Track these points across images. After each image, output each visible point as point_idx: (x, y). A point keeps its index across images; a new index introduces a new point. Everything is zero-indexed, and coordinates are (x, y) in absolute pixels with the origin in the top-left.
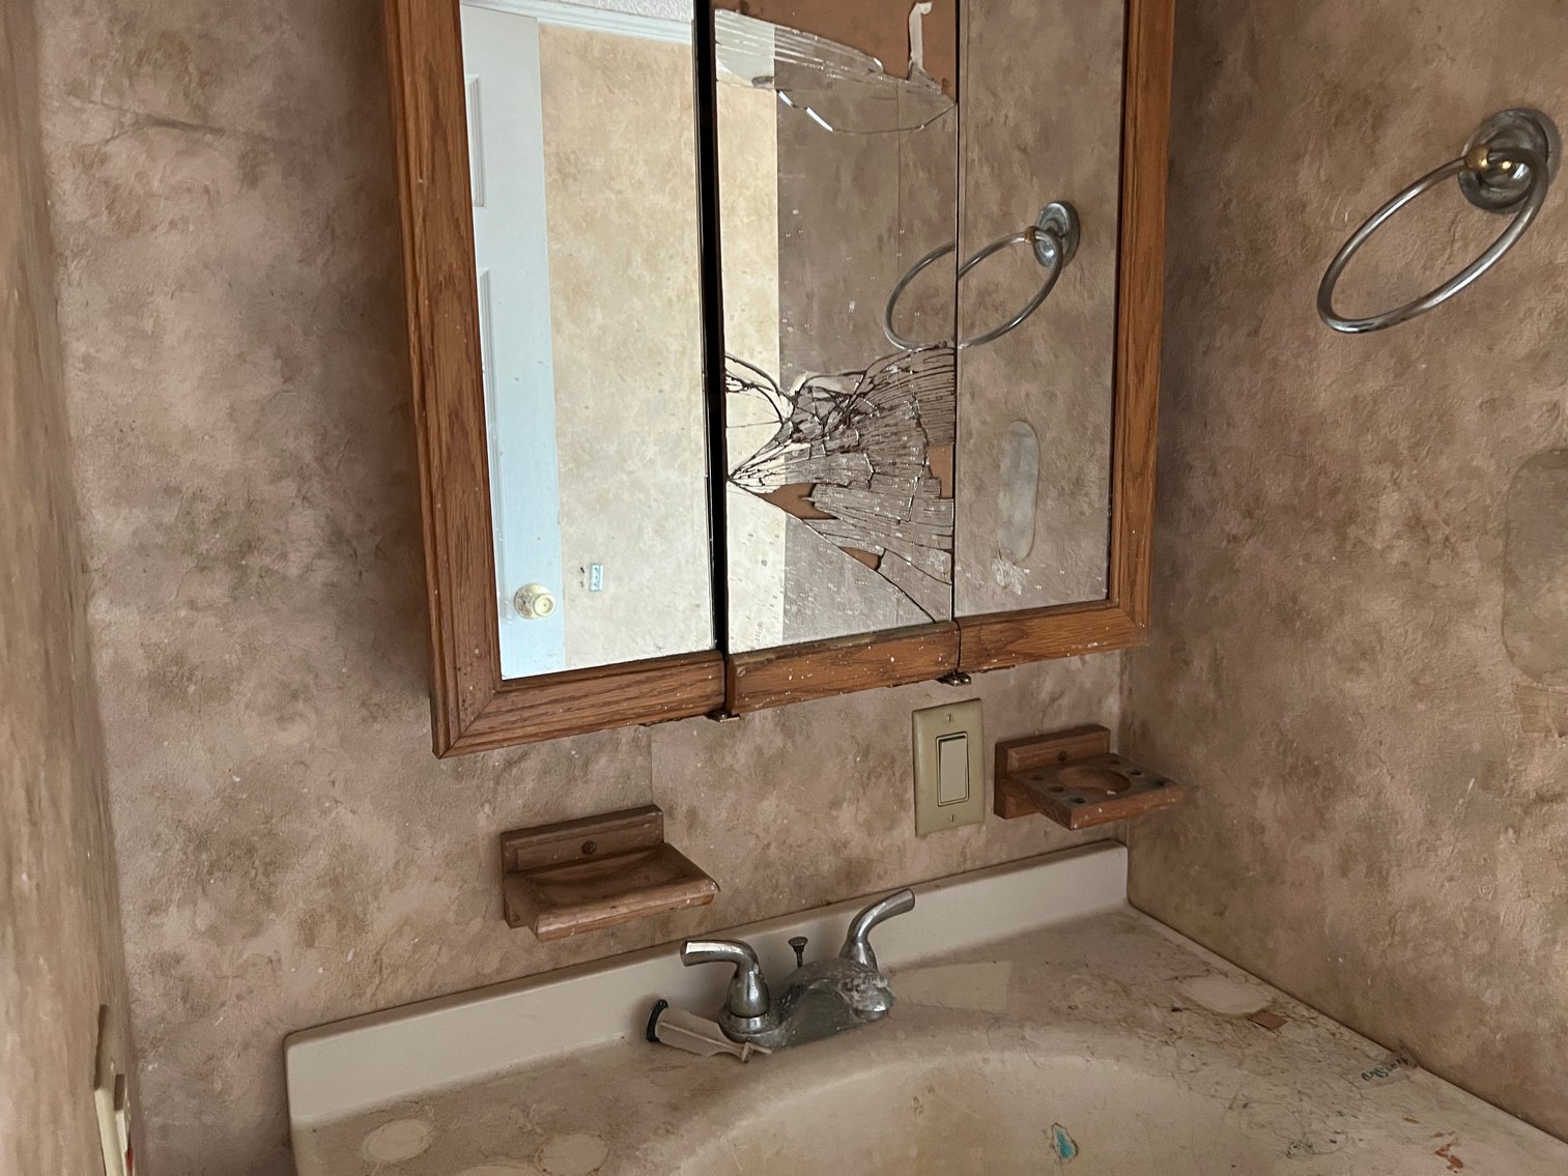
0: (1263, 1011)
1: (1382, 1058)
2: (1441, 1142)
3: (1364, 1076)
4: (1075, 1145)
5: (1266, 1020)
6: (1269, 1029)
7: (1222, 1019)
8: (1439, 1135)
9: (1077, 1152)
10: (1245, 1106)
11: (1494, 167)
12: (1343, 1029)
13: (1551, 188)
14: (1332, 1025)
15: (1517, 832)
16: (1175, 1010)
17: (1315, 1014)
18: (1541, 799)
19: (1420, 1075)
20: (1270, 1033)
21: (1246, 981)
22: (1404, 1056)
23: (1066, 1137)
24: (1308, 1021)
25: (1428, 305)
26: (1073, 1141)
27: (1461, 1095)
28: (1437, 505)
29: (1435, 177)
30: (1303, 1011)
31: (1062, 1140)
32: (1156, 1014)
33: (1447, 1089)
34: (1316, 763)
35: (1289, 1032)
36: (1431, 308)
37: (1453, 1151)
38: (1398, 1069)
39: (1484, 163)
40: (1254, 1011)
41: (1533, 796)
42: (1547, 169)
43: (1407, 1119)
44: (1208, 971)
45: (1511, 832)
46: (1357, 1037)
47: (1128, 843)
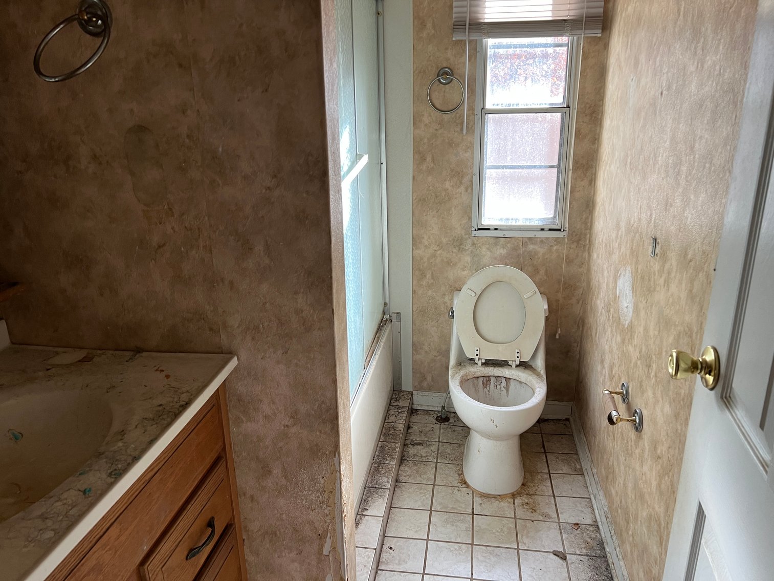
0: (85, 357)
1: (132, 354)
2: (156, 368)
3: (127, 361)
4: (21, 434)
5: (87, 359)
6: (88, 361)
7: (68, 366)
8: (155, 366)
9: (22, 436)
10: (87, 386)
11: (90, 19)
12: (116, 352)
13: (112, 30)
14: (111, 352)
15: (155, 260)
16: (48, 370)
17: (104, 351)
18: (160, 247)
19: (145, 354)
20: (89, 363)
21: (75, 351)
22: (138, 351)
23: (16, 433)
24: (103, 354)
25: (78, 72)
26: (19, 433)
27: (159, 354)
28: (101, 149)
29: (68, 21)
30: (99, 352)
31: (13, 434)
32: (40, 374)
33: (154, 354)
34: (81, 257)
35: (96, 359)
36: (80, 73)
37: (161, 368)
38: (137, 355)
39: (86, 17)
40: (81, 358)
41: (157, 247)
42: (108, 24)
43: (144, 367)
44: (57, 353)
45: (153, 261)
46: (122, 352)
47: (4, 318)
